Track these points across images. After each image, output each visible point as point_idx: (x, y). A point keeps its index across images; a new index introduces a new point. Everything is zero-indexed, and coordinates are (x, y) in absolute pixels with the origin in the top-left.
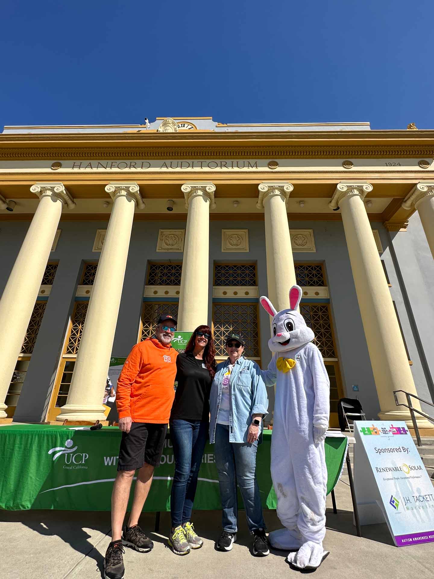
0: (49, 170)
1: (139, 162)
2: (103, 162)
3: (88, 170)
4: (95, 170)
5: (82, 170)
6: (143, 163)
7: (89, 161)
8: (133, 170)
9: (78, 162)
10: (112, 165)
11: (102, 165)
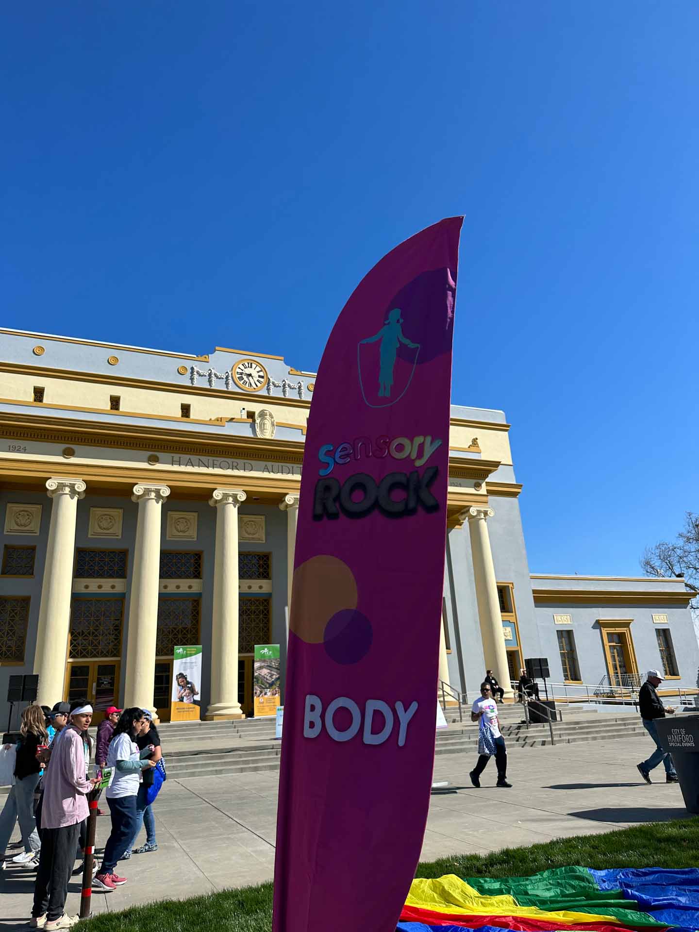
0: (145, 465)
1: (241, 462)
2: (204, 459)
3: (189, 469)
4: (196, 469)
5: (183, 468)
6: (245, 463)
7: (187, 457)
8: (236, 472)
9: (176, 456)
10: (213, 464)
11: (203, 463)
